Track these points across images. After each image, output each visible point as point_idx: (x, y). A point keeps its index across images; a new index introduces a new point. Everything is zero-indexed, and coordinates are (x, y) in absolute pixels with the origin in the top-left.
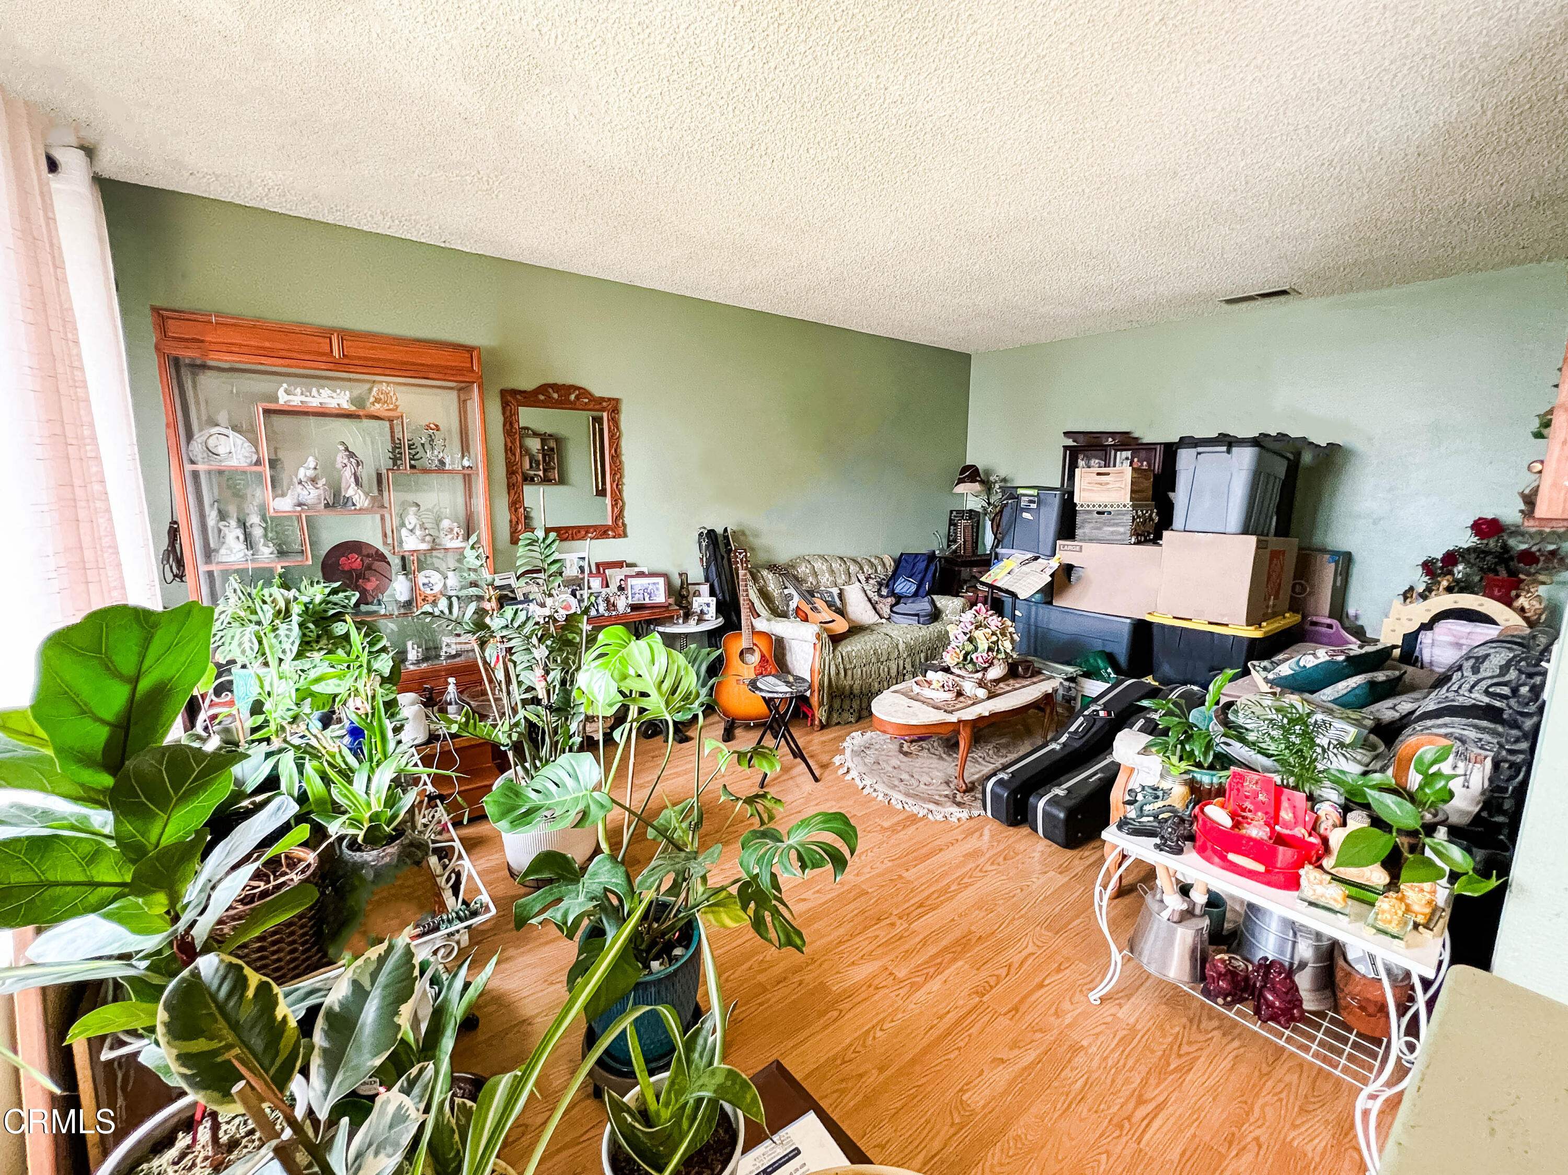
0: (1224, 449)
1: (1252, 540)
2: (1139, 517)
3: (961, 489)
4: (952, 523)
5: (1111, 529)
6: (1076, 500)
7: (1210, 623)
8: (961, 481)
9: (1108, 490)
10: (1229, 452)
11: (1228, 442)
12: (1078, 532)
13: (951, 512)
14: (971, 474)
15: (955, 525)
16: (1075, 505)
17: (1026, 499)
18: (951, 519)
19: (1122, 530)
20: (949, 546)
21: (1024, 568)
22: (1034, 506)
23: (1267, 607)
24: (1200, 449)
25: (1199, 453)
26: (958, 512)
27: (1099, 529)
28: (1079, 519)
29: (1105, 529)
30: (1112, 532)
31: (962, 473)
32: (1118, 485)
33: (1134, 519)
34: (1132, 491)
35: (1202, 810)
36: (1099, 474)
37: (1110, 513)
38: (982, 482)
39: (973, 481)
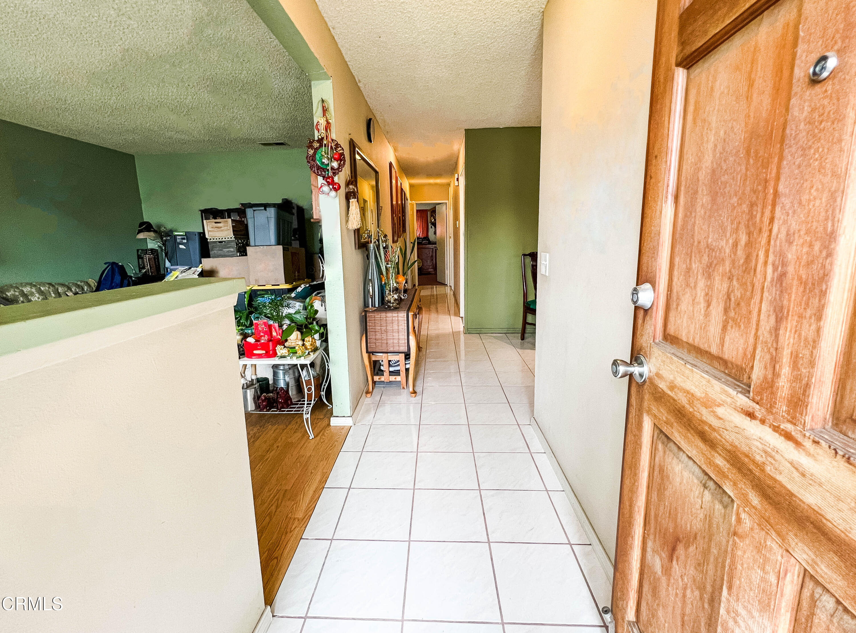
0: (263, 208)
1: (281, 247)
2: (240, 243)
3: (141, 236)
4: (139, 257)
5: (228, 250)
6: (207, 236)
7: (273, 285)
8: (140, 232)
9: (222, 231)
10: (265, 209)
11: (265, 206)
12: (212, 253)
13: (138, 251)
14: (147, 227)
15: (142, 258)
16: (207, 239)
17: (180, 237)
18: (138, 255)
19: (232, 250)
20: (140, 271)
21: (184, 274)
22: (185, 241)
23: (295, 276)
24: (254, 209)
25: (254, 211)
26: (142, 250)
27: (221, 250)
28: (210, 246)
29: (224, 250)
30: (228, 251)
31: (140, 226)
32: (226, 228)
33: (237, 244)
34: (233, 231)
35: (245, 341)
36: (216, 223)
37: (225, 242)
38: (155, 231)
39: (149, 231)
